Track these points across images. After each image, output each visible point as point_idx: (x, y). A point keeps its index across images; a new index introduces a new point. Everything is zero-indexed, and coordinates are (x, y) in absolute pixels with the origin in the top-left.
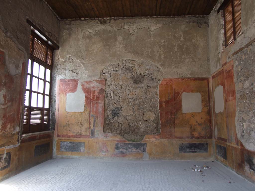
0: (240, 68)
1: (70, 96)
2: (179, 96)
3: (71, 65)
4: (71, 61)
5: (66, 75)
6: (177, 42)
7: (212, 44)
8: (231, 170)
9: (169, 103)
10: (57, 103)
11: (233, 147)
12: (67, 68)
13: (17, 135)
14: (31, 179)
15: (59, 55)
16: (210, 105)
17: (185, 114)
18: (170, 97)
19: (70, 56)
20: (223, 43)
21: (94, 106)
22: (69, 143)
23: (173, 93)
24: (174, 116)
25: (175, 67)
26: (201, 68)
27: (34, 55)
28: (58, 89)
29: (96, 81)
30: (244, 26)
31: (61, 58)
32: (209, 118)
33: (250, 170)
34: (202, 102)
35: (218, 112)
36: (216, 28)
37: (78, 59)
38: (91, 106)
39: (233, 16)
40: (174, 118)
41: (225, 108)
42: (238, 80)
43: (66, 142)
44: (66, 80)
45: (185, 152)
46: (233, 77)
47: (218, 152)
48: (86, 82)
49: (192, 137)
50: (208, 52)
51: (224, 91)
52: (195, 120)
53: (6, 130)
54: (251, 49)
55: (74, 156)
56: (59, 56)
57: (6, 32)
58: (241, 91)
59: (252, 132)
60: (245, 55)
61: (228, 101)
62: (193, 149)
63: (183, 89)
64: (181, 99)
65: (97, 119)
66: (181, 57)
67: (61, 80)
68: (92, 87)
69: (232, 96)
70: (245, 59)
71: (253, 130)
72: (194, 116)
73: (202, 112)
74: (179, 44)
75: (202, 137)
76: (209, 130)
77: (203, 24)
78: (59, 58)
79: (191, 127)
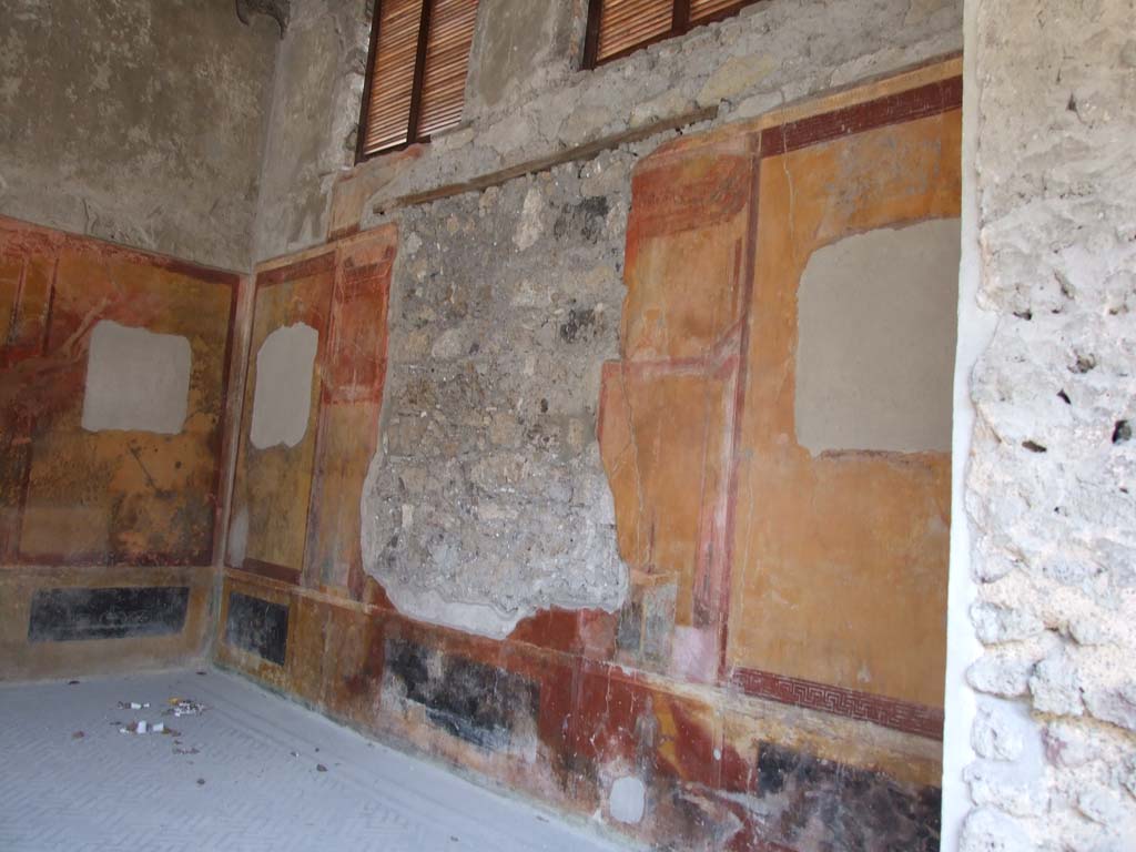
0: (425, 266)
2: (75, 336)
6: (113, 45)
7: (288, 123)
8: (298, 709)
9: (11, 365)
11: (333, 607)
16: (228, 404)
17: (92, 434)
18: (22, 330)
20: (349, 136)
23: (45, 312)
24: (28, 440)
25: (81, 173)
26: (213, 221)
30: (479, 97)
32: (211, 465)
33: (403, 703)
34: (192, 387)
35: (270, 445)
36: (328, 55)
39: (425, 35)
40: (29, 449)
41: (313, 433)
42: (409, 317)
45: (66, 635)
46: (385, 298)
47: (233, 625)
49: (117, 556)
50: (259, 154)
51: (322, 355)
52: (145, 471)
54: (495, 203)
58: (412, 367)
59: (438, 544)
60: (463, 219)
61: (335, 403)
62: (111, 616)
63: (104, 302)
64: (86, 351)
66: (123, 131)
69: (362, 382)
70: (460, 236)
71: (446, 535)
72: (139, 449)
73: (184, 432)
74: (126, 59)
75: (165, 558)
76: (205, 524)
77: (260, 11)
79: (117, 506)
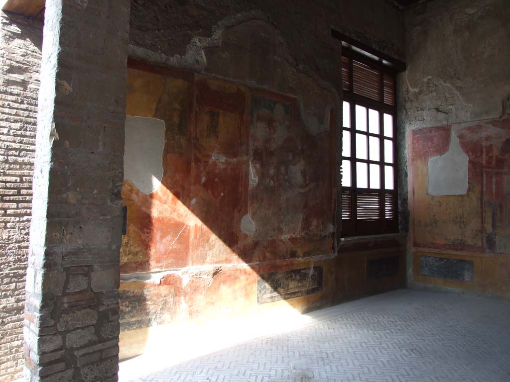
1: (435, 163)
3: (433, 97)
4: (433, 89)
5: (424, 120)
10: (410, 178)
12: (424, 105)
13: (331, 239)
14: (354, 317)
15: (407, 81)
19: (429, 80)
21: (492, 181)
22: (437, 259)
27: (354, 92)
28: (410, 150)
29: (494, 123)
31: (412, 87)
37: (447, 82)
38: (485, 182)
43: (432, 258)
44: (426, 131)
48: (469, 129)
53: (311, 229)
55: (449, 288)
56: (409, 85)
57: (297, 65)
65: (501, 212)
67: (414, 132)
68: (484, 139)
78: (408, 87)
